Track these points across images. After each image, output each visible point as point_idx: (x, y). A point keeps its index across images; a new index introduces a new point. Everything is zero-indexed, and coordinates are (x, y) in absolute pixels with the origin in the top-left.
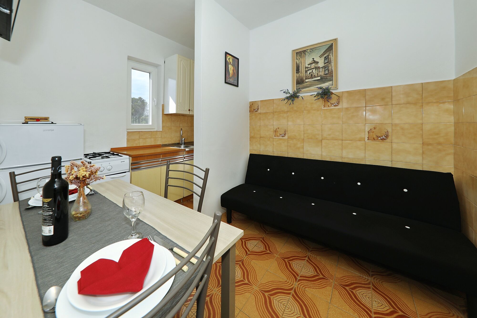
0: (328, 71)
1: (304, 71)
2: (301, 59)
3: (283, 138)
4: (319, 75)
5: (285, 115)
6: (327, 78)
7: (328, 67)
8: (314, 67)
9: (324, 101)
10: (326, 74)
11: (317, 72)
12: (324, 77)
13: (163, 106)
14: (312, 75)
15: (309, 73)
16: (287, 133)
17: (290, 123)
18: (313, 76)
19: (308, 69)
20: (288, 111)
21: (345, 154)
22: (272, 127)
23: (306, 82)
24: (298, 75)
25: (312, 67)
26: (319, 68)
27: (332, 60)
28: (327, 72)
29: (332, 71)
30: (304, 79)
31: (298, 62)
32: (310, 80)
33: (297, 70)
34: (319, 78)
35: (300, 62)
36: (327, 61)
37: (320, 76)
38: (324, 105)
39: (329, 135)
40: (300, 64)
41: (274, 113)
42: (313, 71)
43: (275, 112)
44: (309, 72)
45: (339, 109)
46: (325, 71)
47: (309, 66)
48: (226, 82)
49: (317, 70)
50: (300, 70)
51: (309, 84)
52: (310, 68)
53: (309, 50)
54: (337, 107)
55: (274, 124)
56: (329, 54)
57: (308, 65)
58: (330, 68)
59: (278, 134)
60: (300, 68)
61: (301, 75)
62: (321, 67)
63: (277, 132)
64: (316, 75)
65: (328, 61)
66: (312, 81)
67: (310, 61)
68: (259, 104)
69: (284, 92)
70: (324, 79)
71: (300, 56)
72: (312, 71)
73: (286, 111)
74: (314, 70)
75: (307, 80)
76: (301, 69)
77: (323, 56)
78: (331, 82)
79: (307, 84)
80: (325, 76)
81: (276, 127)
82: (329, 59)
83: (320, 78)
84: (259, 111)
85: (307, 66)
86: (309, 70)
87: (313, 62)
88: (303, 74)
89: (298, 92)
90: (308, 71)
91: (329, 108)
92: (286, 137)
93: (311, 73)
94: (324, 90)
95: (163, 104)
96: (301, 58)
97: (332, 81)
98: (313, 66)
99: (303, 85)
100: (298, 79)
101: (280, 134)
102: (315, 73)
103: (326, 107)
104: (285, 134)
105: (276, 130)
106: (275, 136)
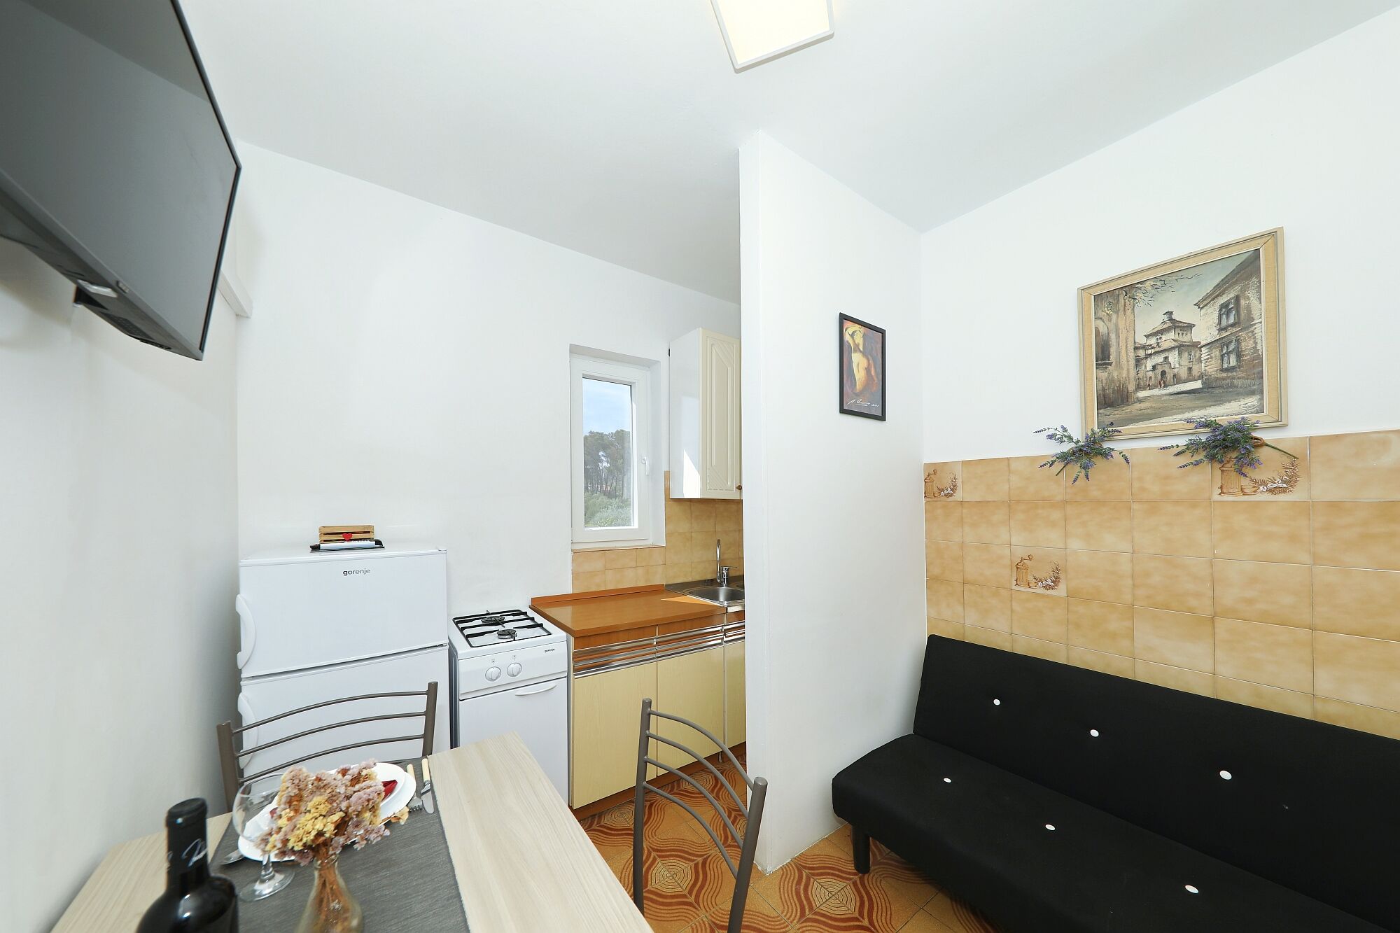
0: (1239, 356)
1: (1128, 361)
2: (1114, 317)
3: (1050, 592)
4: (1195, 373)
5: (1056, 515)
6: (1232, 383)
7: (1238, 341)
8: (1173, 344)
9: (1222, 471)
10: (1227, 370)
11: (1185, 362)
12: (1217, 379)
13: (667, 476)
14: (1163, 373)
15: (1149, 367)
16: (1062, 576)
17: (1075, 544)
18: (1169, 376)
19: (1149, 352)
20: (1065, 502)
21: (1326, 682)
22: (1007, 552)
23: (1140, 401)
24: (1106, 374)
25: (1165, 345)
26: (1196, 346)
27: (1255, 314)
28: (1233, 361)
29: (1260, 358)
30: (1131, 387)
31: (1103, 329)
32: (1156, 392)
33: (1100, 355)
34: (1197, 385)
35: (1112, 326)
36: (1232, 320)
37: (1201, 377)
38: (1221, 488)
39: (1250, 601)
40: (1113, 336)
41: (1011, 504)
42: (1171, 360)
43: (1018, 501)
44: (1149, 364)
45: (1294, 504)
46: (1222, 356)
47: (1152, 341)
48: (843, 411)
49: (1186, 355)
50: (1112, 358)
51: (1151, 407)
52: (1153, 348)
53: (1147, 283)
54: (1281, 497)
55: (1014, 541)
56: (1243, 290)
57: (1147, 336)
58: (1247, 345)
59: (1031, 579)
60: (1113, 350)
61: (1115, 374)
62: (1203, 343)
63: (1027, 569)
64: (1183, 373)
65: (1239, 319)
66: (1166, 395)
67: (1156, 320)
68: (958, 471)
69: (1051, 437)
70: (1221, 387)
71: (1114, 306)
72: (1166, 358)
73: (1059, 498)
74: (1173, 357)
75: (1141, 394)
76: (1119, 353)
77: (1213, 299)
78: (1252, 401)
79: (1143, 405)
80: (1224, 375)
81: (1020, 553)
82: (1243, 313)
83: (1201, 386)
84: (958, 496)
85: (1141, 340)
86: (1151, 355)
87: (1169, 324)
88: (1124, 369)
89: (1106, 436)
90: (1146, 358)
91: (1246, 498)
92: (1061, 590)
93: (1159, 367)
94: (1225, 431)
95: (667, 469)
96: (1117, 312)
97: (1258, 397)
98: (1168, 339)
99: (1128, 409)
100: (1104, 390)
101: (1036, 579)
102: (1177, 366)
103: (1229, 493)
104: (1056, 581)
105: (1021, 564)
106: (1018, 583)
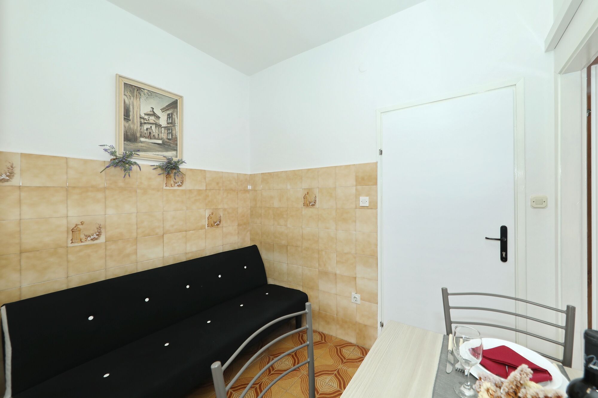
0: (172, 136)
1: (137, 122)
2: (132, 98)
3: (96, 242)
4: (160, 137)
5: (100, 195)
6: (170, 145)
7: (172, 129)
8: (153, 122)
9: (167, 178)
10: (169, 139)
11: (157, 131)
12: (166, 142)
14: (150, 133)
15: (145, 129)
16: (103, 231)
17: (110, 212)
18: (152, 135)
19: (145, 121)
20: (105, 188)
21: (189, 249)
22: (64, 221)
23: (142, 142)
24: (128, 124)
25: (151, 121)
26: (160, 126)
27: (176, 122)
28: (170, 137)
29: (176, 138)
30: (138, 135)
31: (127, 101)
32: (147, 140)
33: (125, 114)
34: (160, 142)
35: (131, 103)
36: (170, 121)
37: (161, 139)
38: (166, 184)
39: (173, 226)
40: (131, 107)
41: (68, 190)
42: (153, 128)
43: (74, 188)
44: (146, 126)
45: (182, 190)
46: (168, 133)
47: (146, 117)
49: (157, 128)
50: (131, 117)
51: (146, 147)
52: (147, 120)
53: (145, 91)
54: (180, 188)
55: (70, 213)
56: (174, 112)
57: (145, 114)
58: (174, 132)
59: (82, 236)
60: (131, 113)
61: (132, 126)
62: (163, 126)
63: (80, 231)
64: (157, 136)
65: (172, 122)
66: (151, 143)
67: (148, 110)
68: (17, 163)
69: (106, 150)
70: (167, 145)
71: (132, 92)
72: (151, 127)
73: (102, 186)
74: (154, 127)
75: (142, 139)
76: (133, 117)
77: (166, 110)
78: (174, 153)
79: (143, 145)
80: (168, 141)
81: (74, 221)
82: (173, 120)
83: (161, 143)
84: (16, 181)
85: (143, 115)
86: (146, 123)
87: (152, 113)
88: (135, 126)
89: (131, 155)
90: (144, 124)
91: (172, 188)
92: (102, 239)
93: (148, 130)
96: (133, 97)
97: (176, 152)
98: (152, 119)
99: (136, 144)
100: (126, 132)
101: (86, 236)
102: (155, 132)
103: (168, 186)
104: (99, 235)
105: (75, 228)
106: (73, 241)
